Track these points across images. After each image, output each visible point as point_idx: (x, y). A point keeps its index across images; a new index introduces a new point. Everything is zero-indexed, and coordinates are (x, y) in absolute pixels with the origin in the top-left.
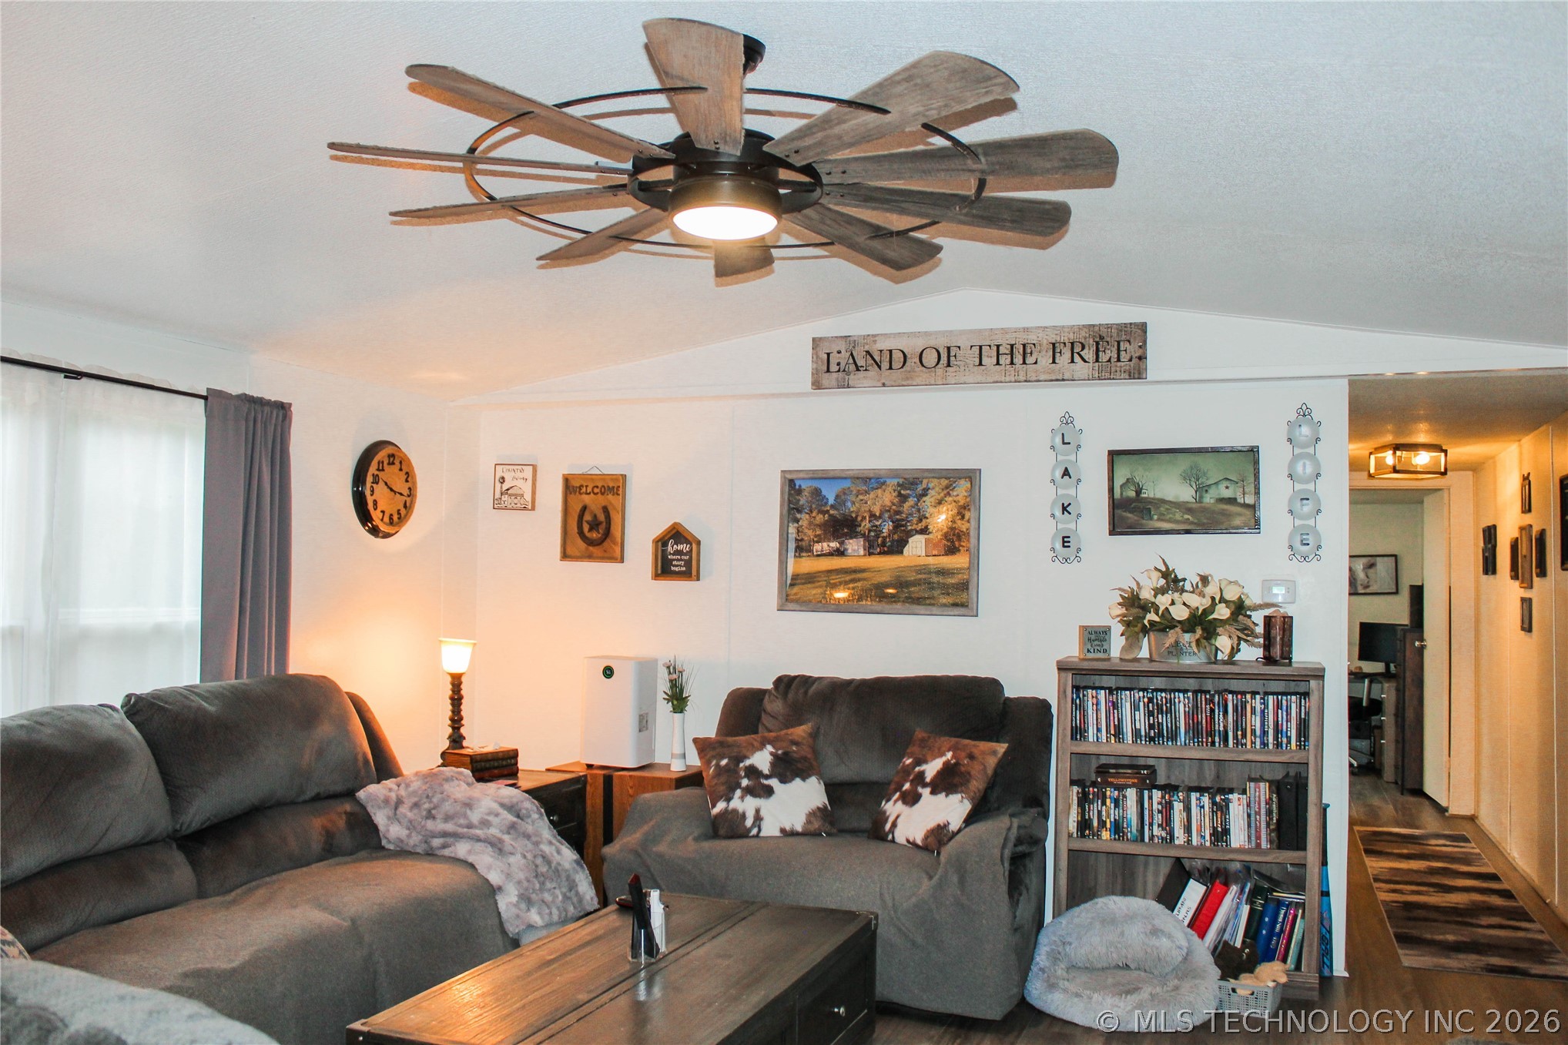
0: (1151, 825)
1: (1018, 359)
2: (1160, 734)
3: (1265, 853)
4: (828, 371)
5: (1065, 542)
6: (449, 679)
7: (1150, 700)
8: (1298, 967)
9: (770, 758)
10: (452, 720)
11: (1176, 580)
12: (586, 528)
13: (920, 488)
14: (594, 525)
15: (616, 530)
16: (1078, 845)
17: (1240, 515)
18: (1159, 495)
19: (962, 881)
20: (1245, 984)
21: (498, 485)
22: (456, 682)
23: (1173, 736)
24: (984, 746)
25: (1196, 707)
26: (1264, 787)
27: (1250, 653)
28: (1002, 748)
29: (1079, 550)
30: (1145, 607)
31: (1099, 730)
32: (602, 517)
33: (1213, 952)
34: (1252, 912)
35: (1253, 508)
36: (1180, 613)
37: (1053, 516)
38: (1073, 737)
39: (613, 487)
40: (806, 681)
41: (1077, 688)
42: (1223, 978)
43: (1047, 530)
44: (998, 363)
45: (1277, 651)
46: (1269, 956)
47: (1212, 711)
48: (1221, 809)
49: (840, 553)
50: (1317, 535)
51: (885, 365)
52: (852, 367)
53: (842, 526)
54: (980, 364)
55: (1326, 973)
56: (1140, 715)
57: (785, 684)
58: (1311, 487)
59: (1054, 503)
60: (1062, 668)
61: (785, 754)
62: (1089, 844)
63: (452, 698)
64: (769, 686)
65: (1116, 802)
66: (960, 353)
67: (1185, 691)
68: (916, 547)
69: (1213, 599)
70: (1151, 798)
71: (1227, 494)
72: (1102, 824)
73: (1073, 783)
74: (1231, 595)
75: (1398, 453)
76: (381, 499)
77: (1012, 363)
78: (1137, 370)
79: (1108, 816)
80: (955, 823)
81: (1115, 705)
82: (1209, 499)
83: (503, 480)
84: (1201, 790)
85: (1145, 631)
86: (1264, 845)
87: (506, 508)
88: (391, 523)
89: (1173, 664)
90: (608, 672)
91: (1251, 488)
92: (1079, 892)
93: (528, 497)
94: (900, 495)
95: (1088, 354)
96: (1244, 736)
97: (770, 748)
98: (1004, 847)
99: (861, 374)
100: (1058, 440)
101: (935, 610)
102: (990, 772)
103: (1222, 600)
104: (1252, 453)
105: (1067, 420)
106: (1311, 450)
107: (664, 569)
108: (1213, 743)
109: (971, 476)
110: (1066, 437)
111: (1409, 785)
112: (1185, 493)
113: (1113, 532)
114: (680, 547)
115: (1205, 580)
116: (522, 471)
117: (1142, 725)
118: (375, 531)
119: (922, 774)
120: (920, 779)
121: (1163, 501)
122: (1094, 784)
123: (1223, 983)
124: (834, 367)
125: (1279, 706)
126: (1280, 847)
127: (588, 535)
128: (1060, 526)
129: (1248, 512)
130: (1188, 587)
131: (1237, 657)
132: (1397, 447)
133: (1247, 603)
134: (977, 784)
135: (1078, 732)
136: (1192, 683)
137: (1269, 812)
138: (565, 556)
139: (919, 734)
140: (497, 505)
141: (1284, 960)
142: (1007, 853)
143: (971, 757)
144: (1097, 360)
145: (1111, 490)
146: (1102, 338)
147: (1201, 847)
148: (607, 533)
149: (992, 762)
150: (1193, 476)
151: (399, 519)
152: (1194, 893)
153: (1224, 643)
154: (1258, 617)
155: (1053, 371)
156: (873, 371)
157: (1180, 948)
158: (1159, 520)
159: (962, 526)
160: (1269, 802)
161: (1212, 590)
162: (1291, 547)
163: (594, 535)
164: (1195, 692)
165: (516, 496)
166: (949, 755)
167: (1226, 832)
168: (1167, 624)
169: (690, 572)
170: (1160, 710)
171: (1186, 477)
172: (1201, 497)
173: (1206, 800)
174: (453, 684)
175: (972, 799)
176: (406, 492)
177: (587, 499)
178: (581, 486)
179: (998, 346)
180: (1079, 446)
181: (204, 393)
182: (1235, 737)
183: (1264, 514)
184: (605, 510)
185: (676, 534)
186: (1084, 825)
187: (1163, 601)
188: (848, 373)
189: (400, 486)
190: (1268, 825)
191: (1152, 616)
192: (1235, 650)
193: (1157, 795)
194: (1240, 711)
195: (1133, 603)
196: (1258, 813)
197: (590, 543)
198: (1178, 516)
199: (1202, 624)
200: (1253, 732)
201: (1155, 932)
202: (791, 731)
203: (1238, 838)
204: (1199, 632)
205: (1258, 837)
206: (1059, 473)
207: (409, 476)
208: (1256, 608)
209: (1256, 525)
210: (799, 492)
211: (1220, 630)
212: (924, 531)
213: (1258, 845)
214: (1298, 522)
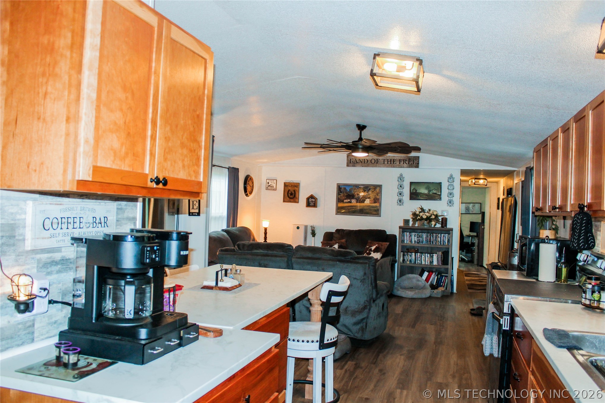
0: (417, 260)
1: (392, 163)
2: (420, 242)
3: (440, 266)
4: (350, 163)
5: (400, 201)
6: (264, 229)
7: (418, 235)
8: (446, 289)
9: (338, 246)
10: (264, 238)
11: (424, 210)
12: (289, 195)
13: (368, 189)
14: (291, 194)
15: (297, 196)
16: (402, 264)
17: (437, 196)
18: (420, 192)
19: (382, 268)
20: (435, 291)
21: (267, 184)
22: (266, 230)
23: (422, 242)
24: (384, 243)
25: (427, 236)
26: (440, 253)
27: (438, 226)
28: (388, 243)
29: (403, 203)
30: (417, 215)
31: (407, 241)
32: (293, 192)
33: (430, 286)
34: (437, 278)
35: (440, 195)
36: (424, 217)
37: (398, 195)
38: (402, 242)
39: (296, 186)
40: (343, 230)
41: (403, 232)
42: (432, 289)
43: (396, 198)
44: (388, 163)
45: (444, 225)
46: (441, 286)
47: (430, 237)
48: (432, 257)
49: (350, 202)
50: (453, 201)
51: (363, 162)
52: (356, 162)
53: (350, 196)
54: (384, 163)
55: (452, 292)
56: (416, 238)
57: (338, 231)
58: (452, 191)
59: (398, 193)
60: (400, 227)
61: (341, 245)
62: (404, 264)
63: (265, 233)
64: (334, 231)
65: (410, 256)
66: (380, 161)
67: (425, 233)
68: (367, 202)
69: (431, 214)
70: (417, 255)
71: (435, 192)
72: (408, 260)
73: (401, 252)
74: (435, 213)
75: (476, 180)
76: (249, 189)
77: (391, 163)
78: (417, 166)
79: (409, 258)
80: (379, 258)
81: (411, 236)
82: (431, 193)
83: (268, 183)
84: (428, 253)
85: (417, 220)
86: (440, 264)
87: (269, 190)
88: (250, 194)
89: (422, 227)
90: (298, 228)
91: (440, 191)
92: (402, 274)
93: (275, 187)
94: (364, 190)
95: (407, 162)
96: (437, 242)
97: (337, 244)
98: (390, 262)
99: (358, 164)
100: (399, 179)
101: (371, 215)
102: (386, 248)
103: (433, 214)
104: (440, 184)
105: (401, 175)
106: (452, 184)
107: (308, 205)
108: (430, 244)
109: (380, 186)
110: (401, 178)
111: (480, 264)
112: (426, 192)
113: (410, 199)
114: (312, 200)
115: (430, 210)
116: (273, 181)
117: (416, 240)
118: (247, 195)
119: (371, 249)
120: (371, 250)
121: (421, 193)
122: (406, 252)
123: (431, 290)
124: (352, 162)
125: (444, 236)
126: (443, 265)
127: (290, 196)
128: (399, 198)
129: (439, 196)
130: (426, 211)
131: (436, 226)
132: (475, 179)
133: (438, 215)
134: (383, 251)
135: (403, 241)
136: (426, 231)
137: (441, 258)
138: (284, 201)
139: (369, 241)
140: (267, 189)
141: (444, 287)
142: (390, 263)
143: (382, 245)
144: (409, 164)
145: (410, 190)
146: (410, 159)
147: (428, 265)
148: (295, 196)
149: (386, 246)
150: (428, 188)
151: (251, 193)
152: (426, 274)
153: (433, 223)
154: (440, 218)
155: (399, 165)
156: (360, 164)
157: (423, 284)
158: (420, 197)
159: (378, 197)
160: (441, 256)
161: (431, 212)
162: (448, 204)
163: (291, 197)
164: (427, 233)
165: (272, 187)
166: (377, 245)
167: (433, 262)
168: (422, 219)
169: (315, 206)
170: (420, 237)
171: (426, 188)
172: (429, 193)
173: (429, 255)
174: (265, 230)
175: (382, 254)
176: (252, 186)
177: (290, 188)
178: (288, 185)
179: (388, 160)
180: (404, 181)
181: (228, 167)
182: (435, 242)
183: (442, 196)
184: (294, 191)
185: (312, 197)
186: (404, 260)
187: (421, 214)
188: (355, 164)
189: (251, 185)
190: (441, 260)
191: (419, 217)
192: (435, 225)
193: (419, 254)
194: (436, 237)
195: (415, 214)
196: (439, 258)
197: (290, 198)
198: (424, 196)
199: (429, 219)
200: (439, 241)
201: (418, 281)
202: (341, 240)
203: (435, 263)
204: (428, 221)
205: (439, 263)
206: (399, 187)
207: (253, 183)
208: (440, 216)
209: (440, 199)
210: (341, 188)
211: (432, 220)
212: (369, 198)
213: (439, 264)
214: (449, 199)
